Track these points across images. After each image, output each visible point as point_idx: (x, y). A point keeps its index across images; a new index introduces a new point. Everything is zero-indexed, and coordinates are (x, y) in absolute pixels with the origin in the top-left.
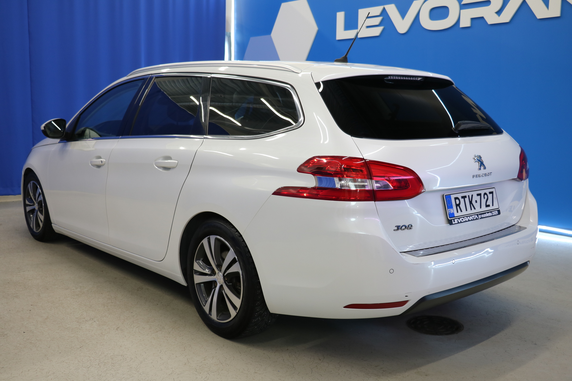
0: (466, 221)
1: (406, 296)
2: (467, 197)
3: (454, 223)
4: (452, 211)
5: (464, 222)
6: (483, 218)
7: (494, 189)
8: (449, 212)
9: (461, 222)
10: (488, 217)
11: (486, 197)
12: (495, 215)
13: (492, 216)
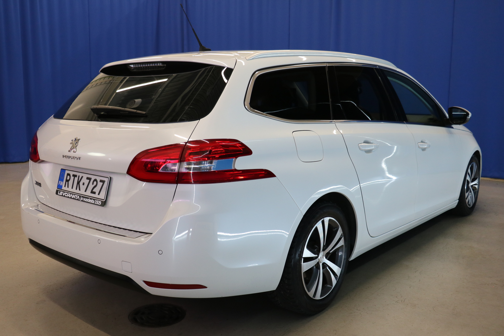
2: (78, 177)
3: (59, 194)
4: (62, 184)
5: (67, 197)
7: (108, 179)
8: (59, 183)
9: (64, 196)
10: (89, 203)
11: (95, 183)
12: (97, 205)
13: (94, 204)
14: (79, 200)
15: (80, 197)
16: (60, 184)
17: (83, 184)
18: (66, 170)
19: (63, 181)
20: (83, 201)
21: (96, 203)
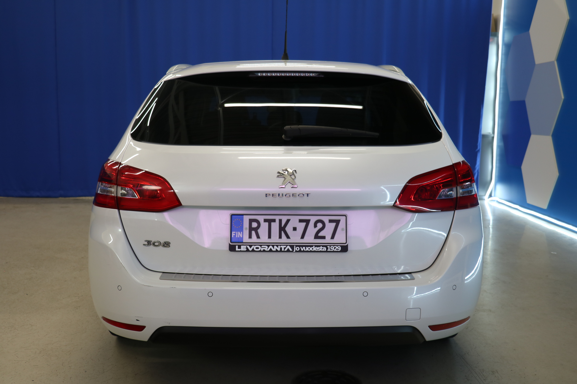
0: (264, 251)
1: (137, 320)
2: (277, 222)
3: (237, 249)
4: (239, 235)
5: (260, 251)
6: (304, 251)
7: (345, 217)
8: (233, 235)
9: (253, 250)
10: (315, 251)
11: (320, 225)
12: (334, 251)
13: (327, 251)
14: (292, 251)
15: (292, 247)
16: (235, 236)
17: (295, 229)
18: (244, 216)
19: (241, 230)
20: (300, 251)
21: (330, 249)
